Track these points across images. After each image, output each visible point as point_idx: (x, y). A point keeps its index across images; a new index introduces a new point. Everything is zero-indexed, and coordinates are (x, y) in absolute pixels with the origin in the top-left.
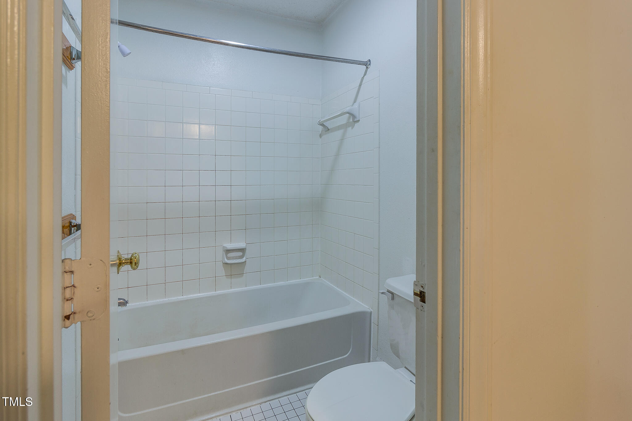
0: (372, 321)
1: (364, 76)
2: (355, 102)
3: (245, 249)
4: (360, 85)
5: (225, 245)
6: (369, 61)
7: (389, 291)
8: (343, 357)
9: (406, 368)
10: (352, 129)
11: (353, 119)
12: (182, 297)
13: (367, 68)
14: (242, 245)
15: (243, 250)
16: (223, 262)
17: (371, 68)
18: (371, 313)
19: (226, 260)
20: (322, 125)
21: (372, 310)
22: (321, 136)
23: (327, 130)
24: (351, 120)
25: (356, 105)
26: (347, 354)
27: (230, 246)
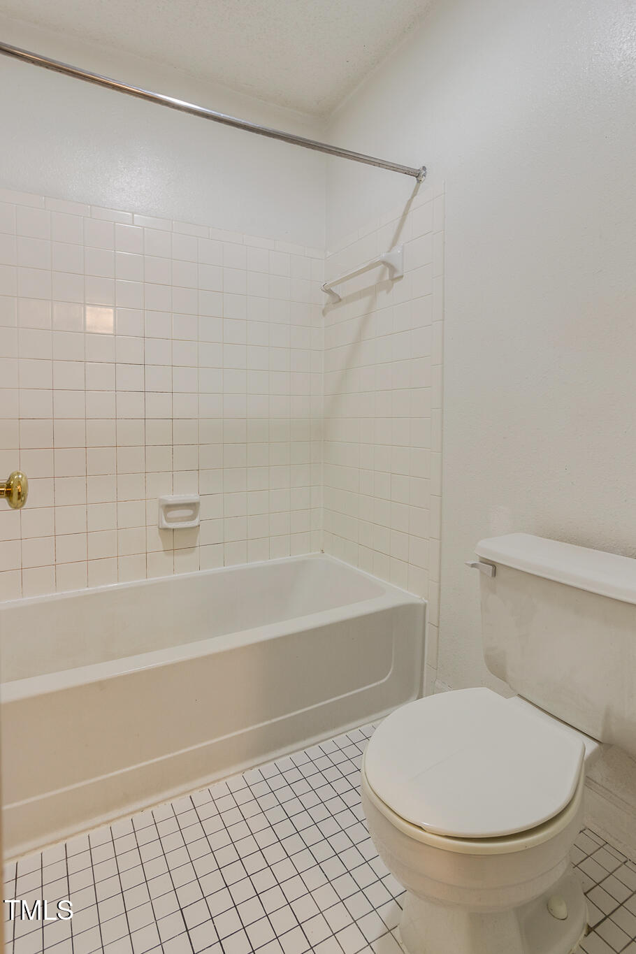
0: (427, 620)
1: (412, 197)
2: (394, 244)
3: (199, 503)
4: (405, 214)
5: (161, 497)
6: (424, 168)
7: (484, 561)
8: (378, 683)
9: (520, 696)
10: (388, 292)
11: (391, 273)
12: (87, 589)
13: (419, 181)
14: (192, 497)
15: (193, 506)
16: (160, 527)
17: (426, 181)
18: (425, 606)
19: (164, 522)
20: (329, 292)
21: (426, 601)
22: (324, 313)
23: (337, 300)
24: (387, 277)
25: (397, 250)
26: (384, 677)
27: (172, 499)
